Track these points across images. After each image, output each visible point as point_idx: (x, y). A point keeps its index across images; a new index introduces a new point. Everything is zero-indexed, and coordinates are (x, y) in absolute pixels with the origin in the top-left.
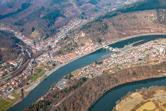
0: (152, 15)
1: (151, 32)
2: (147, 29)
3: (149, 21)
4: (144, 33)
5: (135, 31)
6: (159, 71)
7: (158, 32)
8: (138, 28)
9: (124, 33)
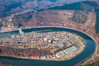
0: (70, 14)
1: (63, 26)
2: (61, 23)
3: (65, 18)
4: (58, 25)
5: (52, 23)
6: (21, 54)
7: (69, 26)
8: (55, 21)
9: (42, 23)
